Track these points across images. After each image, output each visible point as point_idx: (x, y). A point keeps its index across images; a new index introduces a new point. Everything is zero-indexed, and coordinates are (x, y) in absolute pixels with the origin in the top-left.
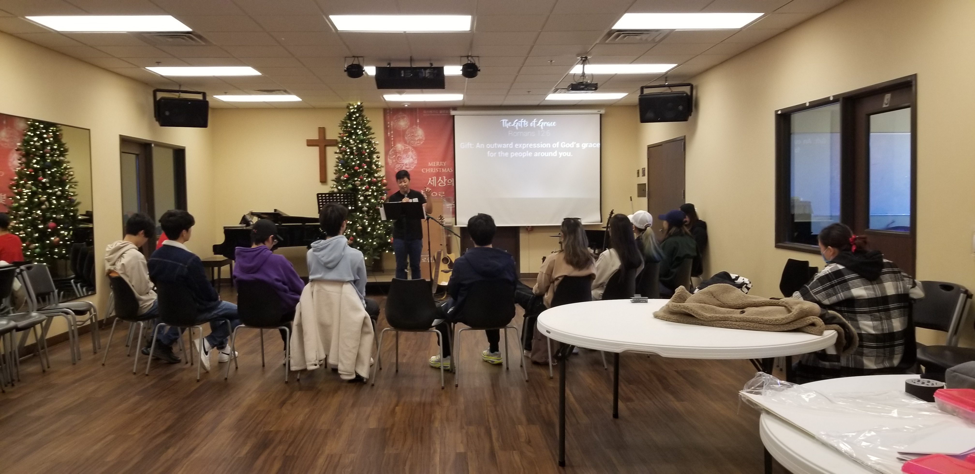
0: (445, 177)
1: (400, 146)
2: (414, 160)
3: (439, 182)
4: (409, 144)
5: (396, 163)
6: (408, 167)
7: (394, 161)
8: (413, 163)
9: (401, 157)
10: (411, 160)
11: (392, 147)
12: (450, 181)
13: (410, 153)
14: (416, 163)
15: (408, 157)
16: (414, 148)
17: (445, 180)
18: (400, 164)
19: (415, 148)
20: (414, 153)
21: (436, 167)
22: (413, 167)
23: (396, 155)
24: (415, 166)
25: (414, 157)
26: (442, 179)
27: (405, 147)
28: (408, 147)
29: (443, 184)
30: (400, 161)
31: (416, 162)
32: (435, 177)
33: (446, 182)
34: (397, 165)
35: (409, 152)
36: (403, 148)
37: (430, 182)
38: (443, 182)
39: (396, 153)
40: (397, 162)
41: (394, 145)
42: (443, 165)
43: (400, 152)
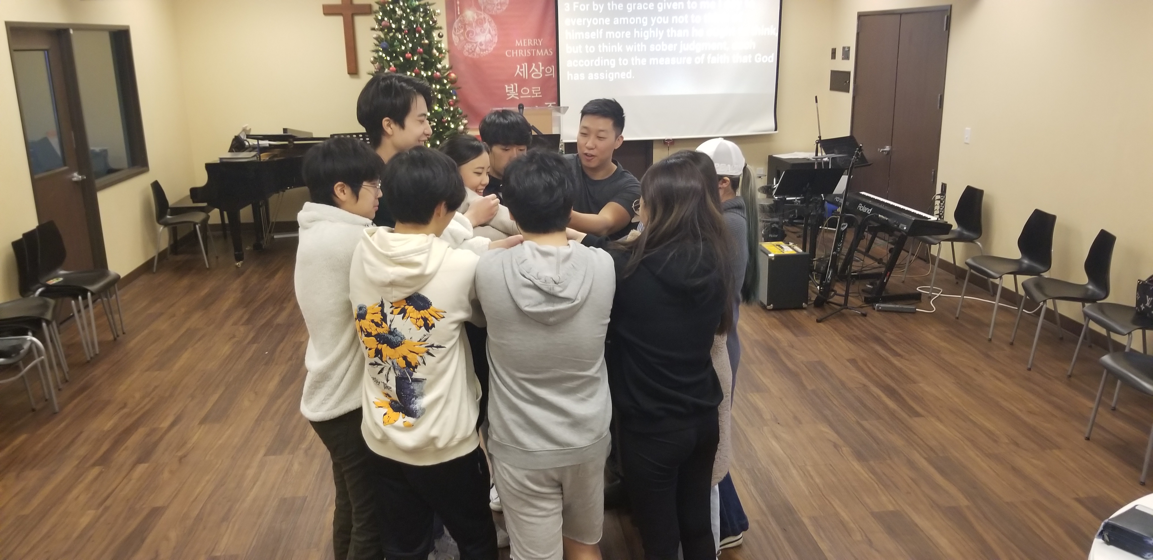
0: (541, 64)
1: (470, 14)
2: (492, 36)
3: (532, 72)
4: (484, 11)
5: (465, 42)
6: (483, 47)
7: (462, 38)
8: (491, 41)
9: (473, 33)
10: (489, 36)
11: (458, 16)
12: (548, 70)
13: (487, 25)
14: (496, 42)
15: (484, 32)
16: (492, 16)
17: (541, 68)
18: (471, 43)
19: (495, 18)
20: (493, 24)
21: (527, 48)
22: (492, 49)
23: (465, 29)
24: (494, 45)
25: (493, 32)
26: (538, 67)
27: (478, 16)
28: (483, 15)
29: (539, 75)
30: (471, 39)
31: (496, 40)
32: (526, 64)
33: (544, 72)
34: (467, 44)
35: (485, 23)
36: (476, 17)
37: (518, 71)
38: (538, 71)
39: (464, 25)
40: (467, 40)
41: (461, 12)
42: (537, 44)
43: (470, 24)
